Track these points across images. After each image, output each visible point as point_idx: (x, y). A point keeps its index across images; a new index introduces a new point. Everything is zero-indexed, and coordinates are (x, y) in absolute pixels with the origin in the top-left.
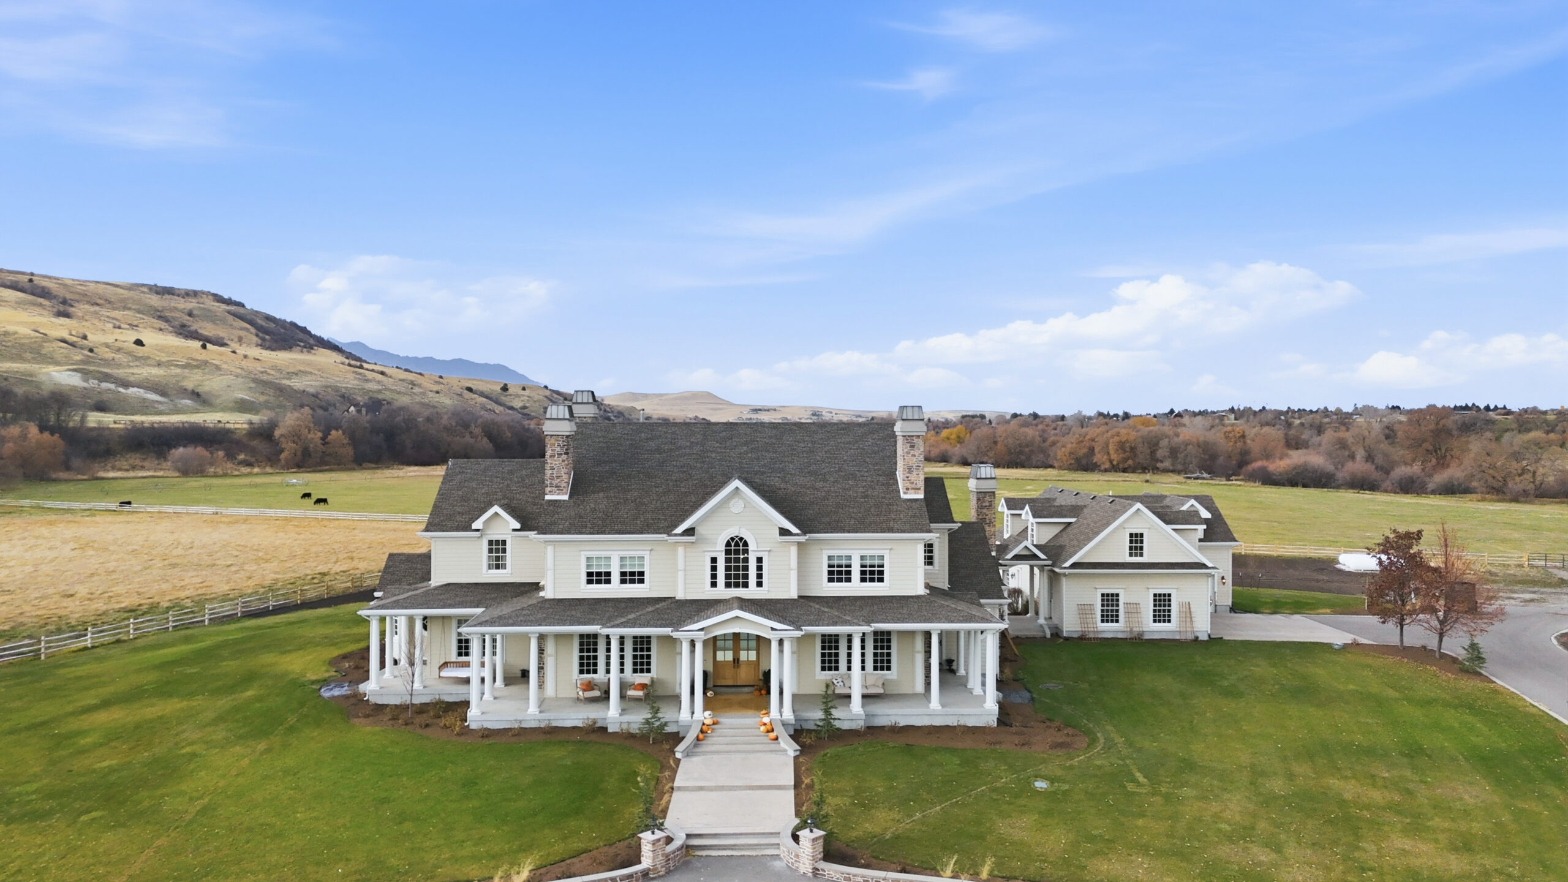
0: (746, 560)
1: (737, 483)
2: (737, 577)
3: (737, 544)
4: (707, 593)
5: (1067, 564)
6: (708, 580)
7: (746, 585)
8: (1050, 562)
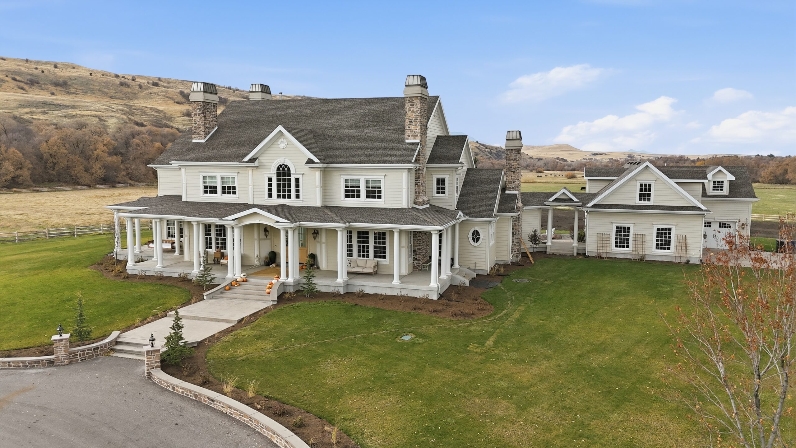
0: (289, 180)
1: (280, 128)
2: (284, 191)
3: (284, 170)
4: (266, 201)
5: (590, 205)
6: (267, 193)
7: (289, 197)
8: (580, 204)
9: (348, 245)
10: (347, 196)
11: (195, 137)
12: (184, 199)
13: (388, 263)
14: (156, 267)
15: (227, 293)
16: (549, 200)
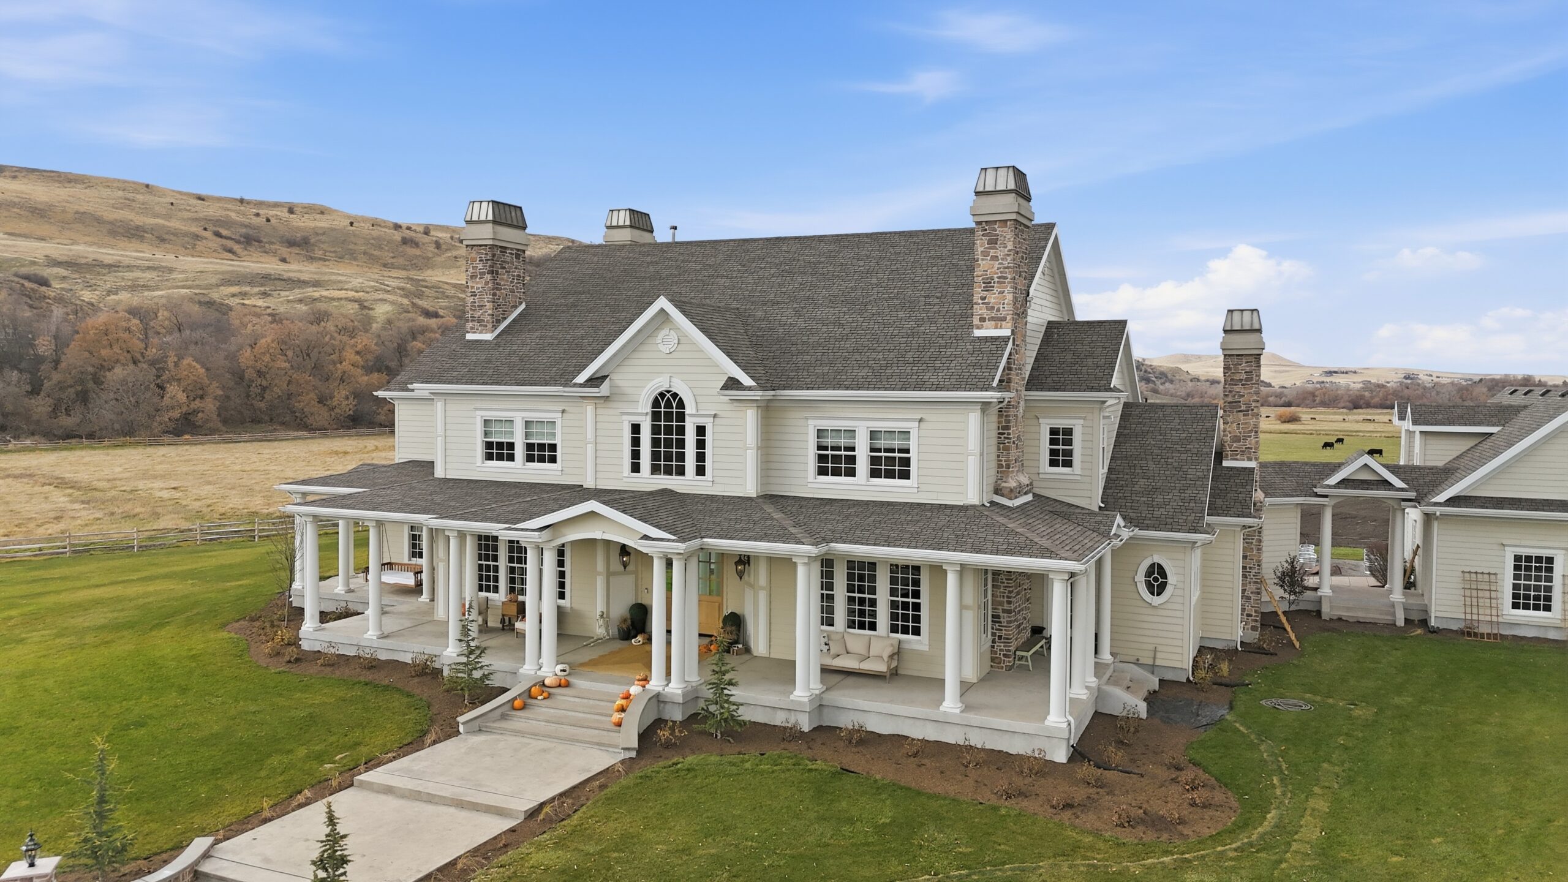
0: (681, 430)
1: (662, 303)
2: (668, 457)
3: (669, 405)
4: (625, 480)
5: (1442, 497)
6: (627, 461)
7: (681, 471)
8: (1412, 495)
9: (822, 595)
10: (822, 471)
11: (472, 328)
12: (439, 473)
13: (926, 648)
14: (366, 636)
15: (515, 716)
16: (1327, 482)
